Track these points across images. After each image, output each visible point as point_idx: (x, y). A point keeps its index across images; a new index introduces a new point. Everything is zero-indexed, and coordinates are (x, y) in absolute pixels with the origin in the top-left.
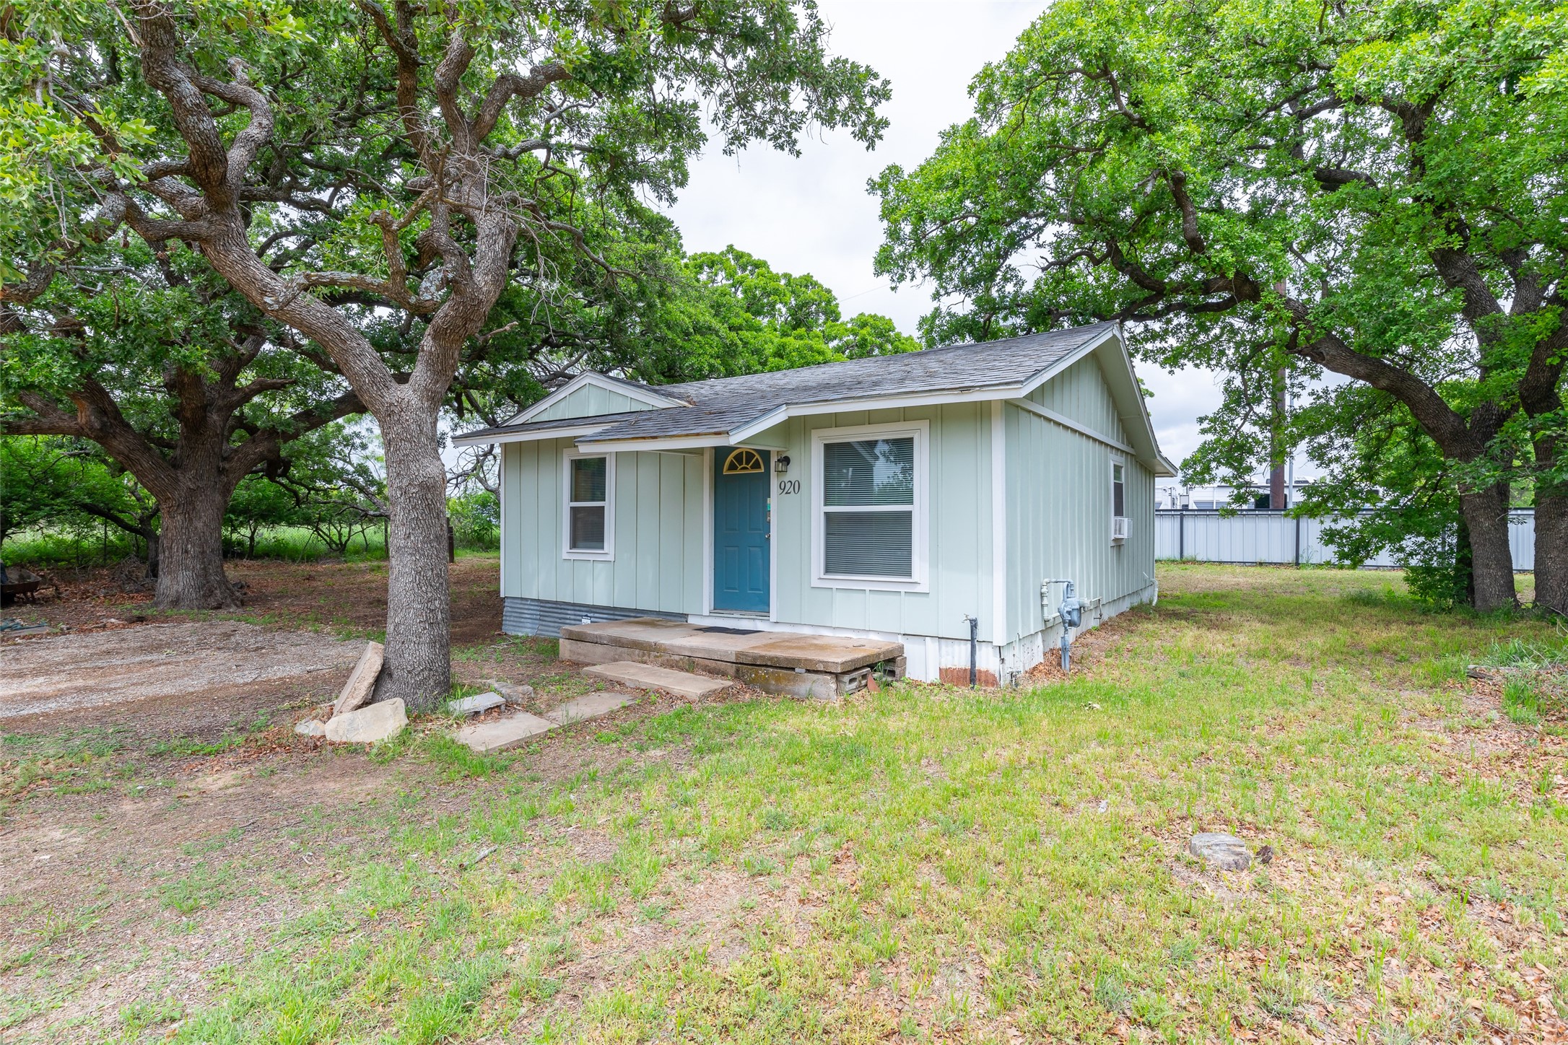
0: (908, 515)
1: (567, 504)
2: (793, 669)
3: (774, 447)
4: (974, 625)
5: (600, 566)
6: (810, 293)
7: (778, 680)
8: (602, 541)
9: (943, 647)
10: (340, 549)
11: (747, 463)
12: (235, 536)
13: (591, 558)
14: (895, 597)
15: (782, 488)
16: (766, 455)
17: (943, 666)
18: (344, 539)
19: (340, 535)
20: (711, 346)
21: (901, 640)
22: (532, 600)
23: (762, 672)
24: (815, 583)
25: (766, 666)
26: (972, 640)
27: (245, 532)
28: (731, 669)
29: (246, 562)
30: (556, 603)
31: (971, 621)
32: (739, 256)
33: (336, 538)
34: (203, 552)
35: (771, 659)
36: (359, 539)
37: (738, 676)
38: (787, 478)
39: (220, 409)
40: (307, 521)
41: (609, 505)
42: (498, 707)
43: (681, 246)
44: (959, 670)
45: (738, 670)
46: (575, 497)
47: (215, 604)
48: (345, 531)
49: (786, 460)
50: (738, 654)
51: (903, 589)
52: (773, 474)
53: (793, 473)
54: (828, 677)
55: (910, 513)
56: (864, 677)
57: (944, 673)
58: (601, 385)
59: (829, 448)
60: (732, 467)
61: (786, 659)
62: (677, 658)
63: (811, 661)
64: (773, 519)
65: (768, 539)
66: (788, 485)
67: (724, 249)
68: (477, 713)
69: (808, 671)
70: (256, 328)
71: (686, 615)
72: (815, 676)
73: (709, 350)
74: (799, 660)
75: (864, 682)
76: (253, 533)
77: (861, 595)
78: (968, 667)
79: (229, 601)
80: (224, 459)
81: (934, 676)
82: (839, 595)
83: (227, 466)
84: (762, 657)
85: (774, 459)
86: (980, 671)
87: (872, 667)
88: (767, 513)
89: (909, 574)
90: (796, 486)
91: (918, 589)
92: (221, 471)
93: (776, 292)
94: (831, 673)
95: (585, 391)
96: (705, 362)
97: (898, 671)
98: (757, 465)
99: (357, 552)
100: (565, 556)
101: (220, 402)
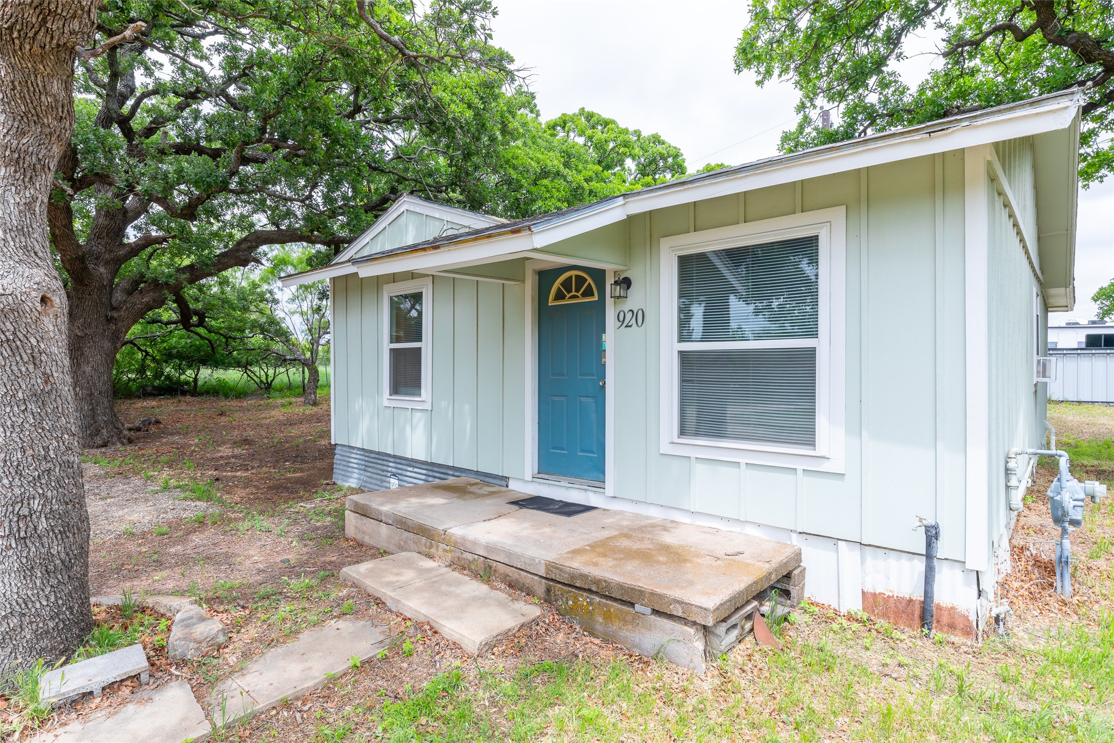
0: (810, 354)
1: (387, 346)
2: (632, 605)
3: (608, 263)
4: (932, 535)
5: (418, 415)
6: (660, 148)
7: (608, 616)
8: (418, 386)
9: (869, 560)
10: (267, 387)
11: (577, 290)
12: (183, 377)
13: (410, 406)
14: (788, 477)
15: (621, 319)
16: (599, 275)
17: (869, 589)
18: (270, 380)
19: (267, 376)
20: (558, 191)
21: (796, 541)
22: (359, 449)
23: (583, 599)
24: (666, 448)
25: (590, 591)
26: (929, 556)
27: (190, 373)
28: (540, 588)
29: (188, 398)
30: (379, 453)
31: (928, 529)
32: (589, 117)
33: (264, 379)
34: (91, 395)
35: (597, 582)
36: (284, 377)
37: (548, 598)
38: (627, 306)
39: (107, 263)
40: (238, 364)
41: (426, 345)
42: (137, 677)
43: (535, 106)
44: (899, 600)
45: (548, 591)
46: (395, 339)
47: (101, 442)
48: (271, 372)
49: (626, 283)
50: (550, 566)
51: (800, 466)
52: (609, 301)
53: (635, 299)
54: (691, 631)
55: (813, 350)
56: (749, 617)
57: (871, 600)
58: (418, 210)
59: (684, 262)
60: (559, 296)
61: (621, 586)
62: (470, 557)
63: (661, 597)
64: (610, 360)
65: (603, 387)
66: (629, 316)
67: (577, 111)
68: (87, 695)
69: (656, 612)
70: (108, 176)
71: (506, 479)
72: (667, 624)
73: (556, 194)
74: (641, 593)
75: (748, 626)
76: (196, 375)
77: (732, 470)
78: (919, 596)
79: (115, 439)
80: (113, 309)
81: (853, 604)
82: (699, 468)
83: (115, 315)
84: (583, 576)
85: (610, 280)
86: (939, 608)
87: (760, 596)
88: (602, 353)
89: (812, 443)
90: (639, 317)
91: (825, 467)
92: (110, 320)
93: (626, 144)
94: (694, 623)
95: (403, 218)
96: (552, 204)
97: (794, 592)
98: (589, 292)
99: (281, 390)
100: (386, 403)
101: (107, 256)
